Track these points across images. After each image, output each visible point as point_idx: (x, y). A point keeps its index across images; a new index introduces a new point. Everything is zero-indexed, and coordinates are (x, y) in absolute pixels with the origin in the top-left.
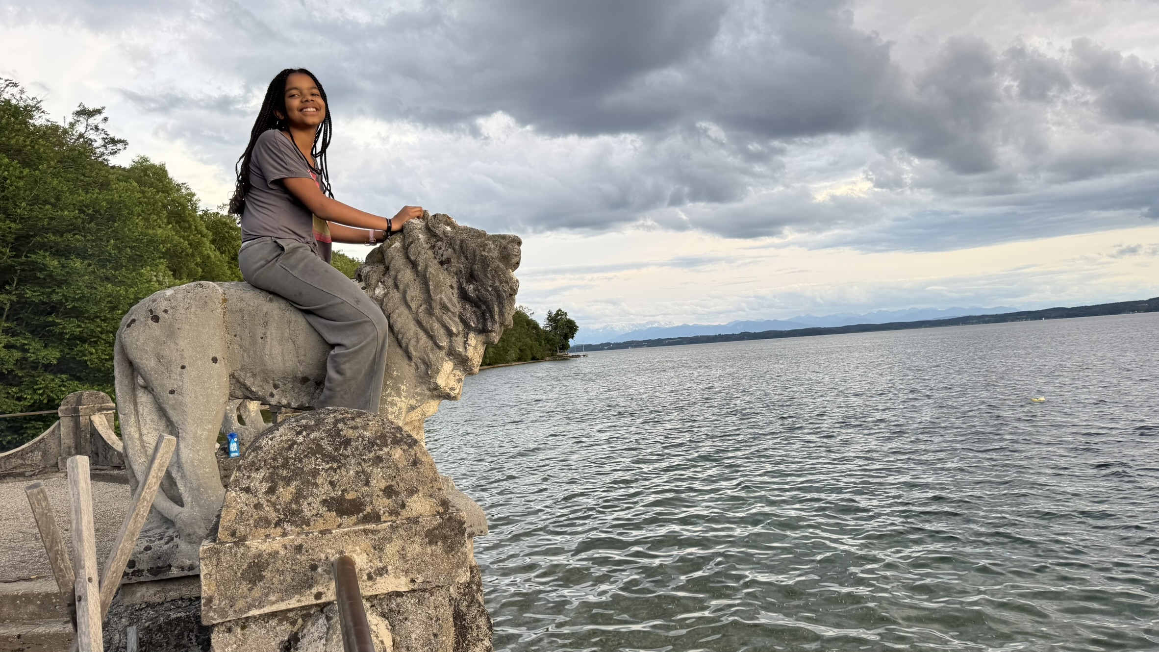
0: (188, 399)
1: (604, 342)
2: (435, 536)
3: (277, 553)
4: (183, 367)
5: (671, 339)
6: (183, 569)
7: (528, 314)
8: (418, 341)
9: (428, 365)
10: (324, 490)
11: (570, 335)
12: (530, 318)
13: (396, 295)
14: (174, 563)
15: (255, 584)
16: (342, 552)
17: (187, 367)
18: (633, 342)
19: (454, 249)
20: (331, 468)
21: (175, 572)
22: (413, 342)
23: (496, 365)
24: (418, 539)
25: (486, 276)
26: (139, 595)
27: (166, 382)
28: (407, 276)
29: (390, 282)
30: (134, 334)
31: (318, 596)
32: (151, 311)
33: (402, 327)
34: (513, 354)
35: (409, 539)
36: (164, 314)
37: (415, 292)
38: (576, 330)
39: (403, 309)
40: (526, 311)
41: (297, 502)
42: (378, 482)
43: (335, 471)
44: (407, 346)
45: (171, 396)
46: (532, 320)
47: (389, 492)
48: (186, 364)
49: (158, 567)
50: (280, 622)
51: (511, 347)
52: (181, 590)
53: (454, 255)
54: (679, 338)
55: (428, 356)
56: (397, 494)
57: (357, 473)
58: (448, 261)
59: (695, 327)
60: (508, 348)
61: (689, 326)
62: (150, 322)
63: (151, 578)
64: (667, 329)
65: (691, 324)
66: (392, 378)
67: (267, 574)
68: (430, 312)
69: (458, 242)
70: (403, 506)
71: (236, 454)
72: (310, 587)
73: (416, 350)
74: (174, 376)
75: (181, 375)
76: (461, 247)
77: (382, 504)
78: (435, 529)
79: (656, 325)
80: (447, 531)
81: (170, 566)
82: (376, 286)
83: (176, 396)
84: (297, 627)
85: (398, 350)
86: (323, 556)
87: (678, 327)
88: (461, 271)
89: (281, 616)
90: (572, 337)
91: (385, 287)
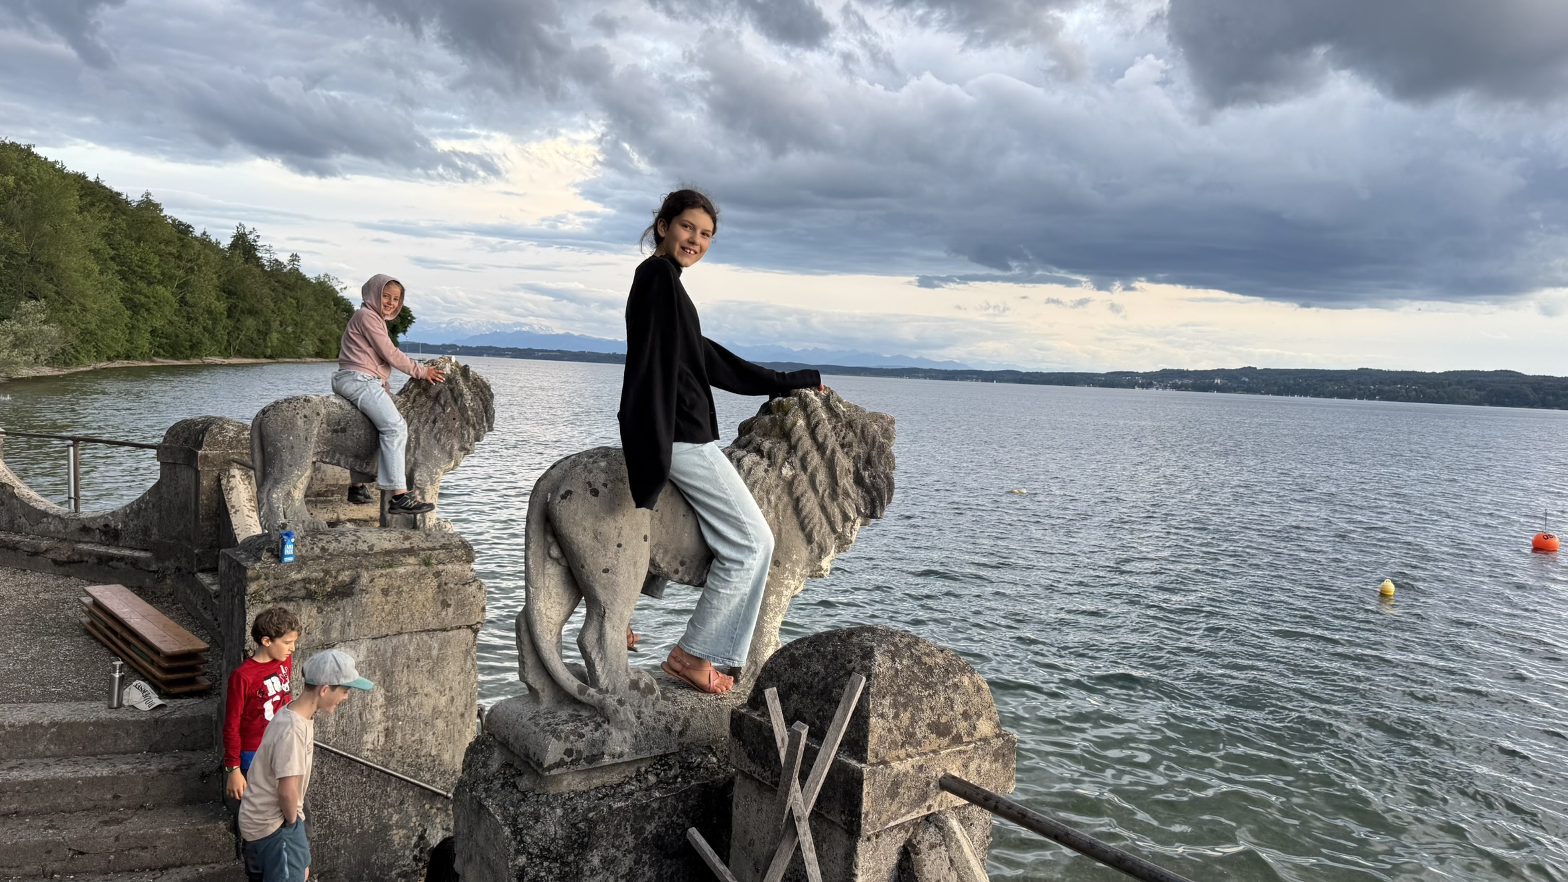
0: (621, 579)
1: (447, 343)
2: (999, 755)
3: (908, 772)
4: (619, 546)
5: (546, 351)
6: (613, 756)
7: (338, 289)
8: (821, 527)
9: (822, 550)
10: (927, 716)
11: (400, 328)
12: (340, 294)
13: (804, 478)
14: (607, 750)
15: (893, 800)
16: (945, 770)
17: (624, 546)
18: (490, 348)
19: (855, 434)
20: (929, 694)
21: (607, 760)
22: (817, 528)
23: (280, 360)
24: (988, 758)
25: (880, 462)
26: (565, 783)
27: (601, 560)
28: (815, 459)
29: (797, 463)
30: (572, 508)
31: (929, 808)
32: (589, 483)
33: (810, 512)
34: (310, 345)
35: (983, 758)
36: (604, 488)
37: (822, 477)
38: (411, 322)
39: (810, 494)
40: (334, 283)
41: (913, 727)
42: (959, 708)
43: (931, 697)
44: (812, 530)
45: (604, 575)
46: (342, 299)
47: (966, 715)
48: (623, 542)
49: (593, 755)
50: (899, 832)
51: (307, 335)
52: (603, 777)
53: (856, 440)
54: (558, 351)
55: (825, 541)
56: (971, 717)
57: (945, 698)
58: (850, 445)
59: (581, 339)
60: (303, 336)
61: (573, 336)
62: (589, 495)
63: (587, 766)
64: (541, 336)
65: (576, 334)
66: (790, 561)
67: (901, 791)
68: (834, 496)
69: (860, 427)
70: (975, 729)
71: (291, 559)
72: (925, 801)
73: (818, 536)
74: (610, 554)
75: (616, 553)
76: (863, 432)
77: (962, 726)
78: (999, 749)
79: (526, 329)
80: (1005, 751)
81: (603, 754)
82: (783, 464)
83: (609, 575)
84: (910, 834)
85: (800, 534)
86: (934, 773)
87: (558, 335)
88: (859, 457)
89: (901, 827)
90: (404, 332)
91: (793, 468)
